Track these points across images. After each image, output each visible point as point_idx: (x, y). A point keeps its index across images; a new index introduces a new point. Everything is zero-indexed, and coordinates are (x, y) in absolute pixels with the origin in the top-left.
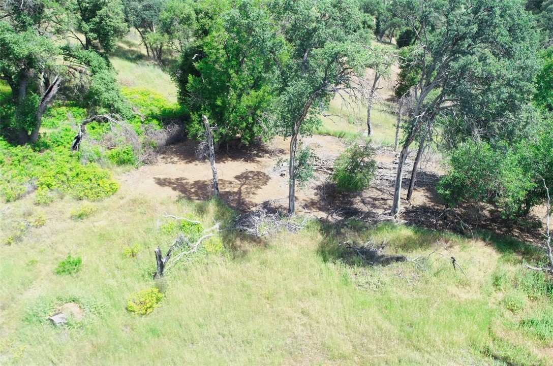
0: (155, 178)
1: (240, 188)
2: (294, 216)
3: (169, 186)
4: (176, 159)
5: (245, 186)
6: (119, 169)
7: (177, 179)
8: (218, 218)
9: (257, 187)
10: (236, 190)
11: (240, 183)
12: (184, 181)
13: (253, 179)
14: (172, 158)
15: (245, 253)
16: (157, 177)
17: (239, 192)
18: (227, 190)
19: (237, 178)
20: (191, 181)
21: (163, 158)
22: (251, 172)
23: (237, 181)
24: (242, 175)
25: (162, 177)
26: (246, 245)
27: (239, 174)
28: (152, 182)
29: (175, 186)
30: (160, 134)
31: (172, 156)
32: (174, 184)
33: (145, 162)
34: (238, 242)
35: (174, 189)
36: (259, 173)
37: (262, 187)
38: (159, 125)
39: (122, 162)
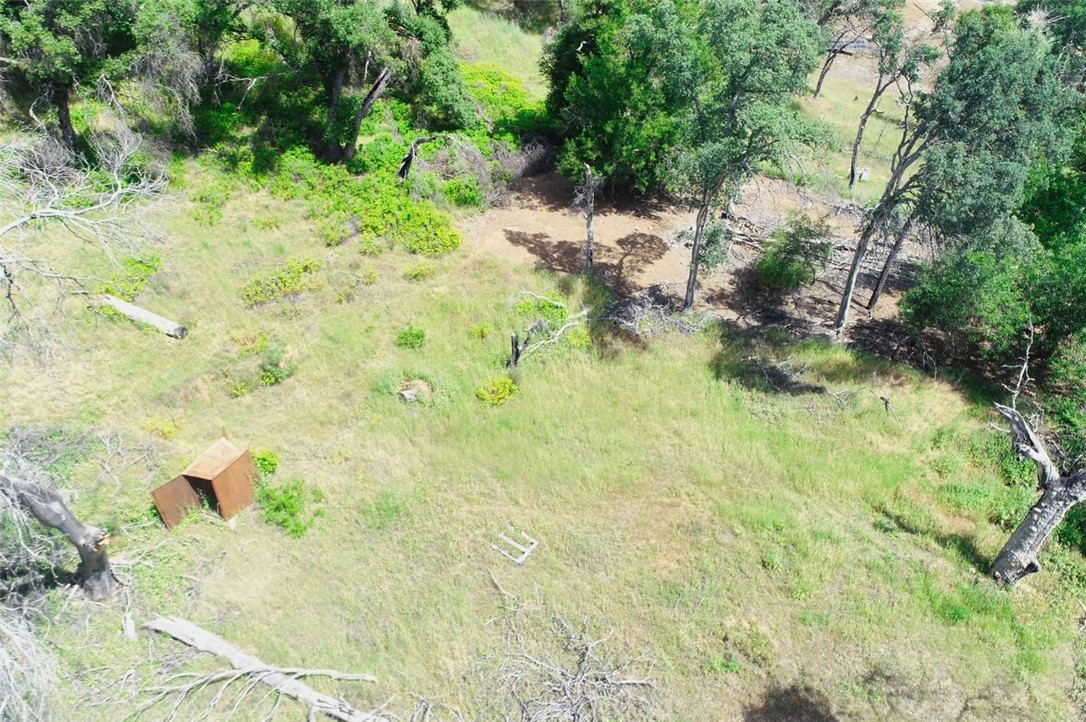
0: (505, 231)
1: (621, 261)
2: (689, 312)
3: (523, 244)
4: (535, 202)
5: (629, 258)
6: (461, 212)
7: (535, 236)
8: (587, 301)
9: (647, 261)
10: (615, 262)
11: (622, 251)
12: (545, 240)
13: (643, 247)
14: (530, 200)
15: (616, 352)
16: (508, 229)
17: (619, 267)
18: (604, 260)
19: (620, 242)
20: (555, 242)
21: (518, 198)
22: (642, 235)
23: (618, 247)
24: (627, 238)
25: (515, 230)
26: (619, 344)
27: (623, 236)
28: (501, 236)
29: (532, 246)
30: (515, 159)
31: (530, 197)
32: (530, 242)
33: (493, 205)
34: (608, 338)
35: (531, 250)
36: (652, 237)
37: (655, 261)
38: (514, 142)
39: (463, 202)
